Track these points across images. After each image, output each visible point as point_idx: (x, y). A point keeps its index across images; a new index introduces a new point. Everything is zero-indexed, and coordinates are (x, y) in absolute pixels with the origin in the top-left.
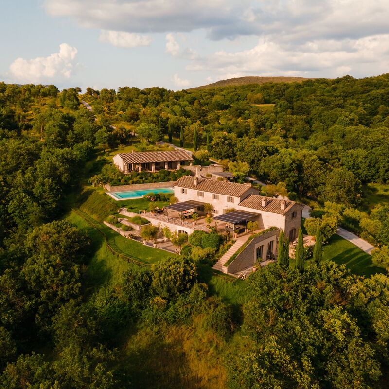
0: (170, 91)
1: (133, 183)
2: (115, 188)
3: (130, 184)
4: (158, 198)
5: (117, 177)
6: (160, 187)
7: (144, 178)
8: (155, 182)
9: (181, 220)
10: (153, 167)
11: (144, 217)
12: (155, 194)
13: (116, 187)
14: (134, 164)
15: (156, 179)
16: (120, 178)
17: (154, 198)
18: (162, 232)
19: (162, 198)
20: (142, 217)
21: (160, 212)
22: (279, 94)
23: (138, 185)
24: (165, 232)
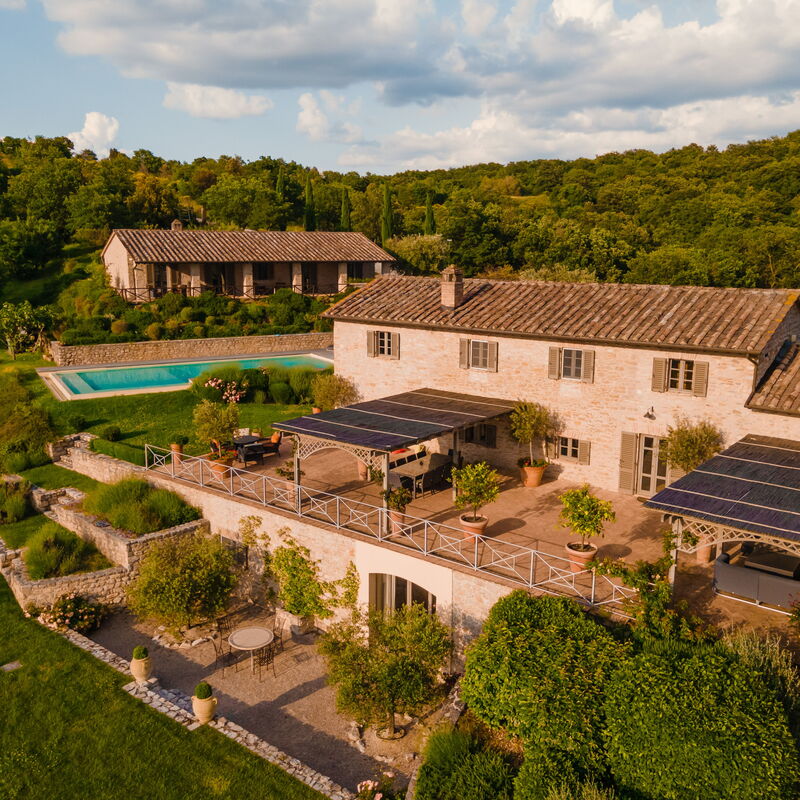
0: (308, 169)
1: (162, 334)
2: (83, 351)
3: (147, 339)
4: (256, 387)
5: (101, 312)
6: (271, 353)
7: (209, 319)
8: (252, 332)
9: (383, 509)
10: (248, 281)
11: (169, 485)
12: (245, 372)
13: (86, 348)
14: (175, 266)
15: (256, 324)
16: (112, 317)
17: (239, 388)
18: (268, 574)
19: (277, 387)
20: (159, 482)
21: (260, 454)
22: (550, 181)
23: (183, 344)
24: (283, 579)
